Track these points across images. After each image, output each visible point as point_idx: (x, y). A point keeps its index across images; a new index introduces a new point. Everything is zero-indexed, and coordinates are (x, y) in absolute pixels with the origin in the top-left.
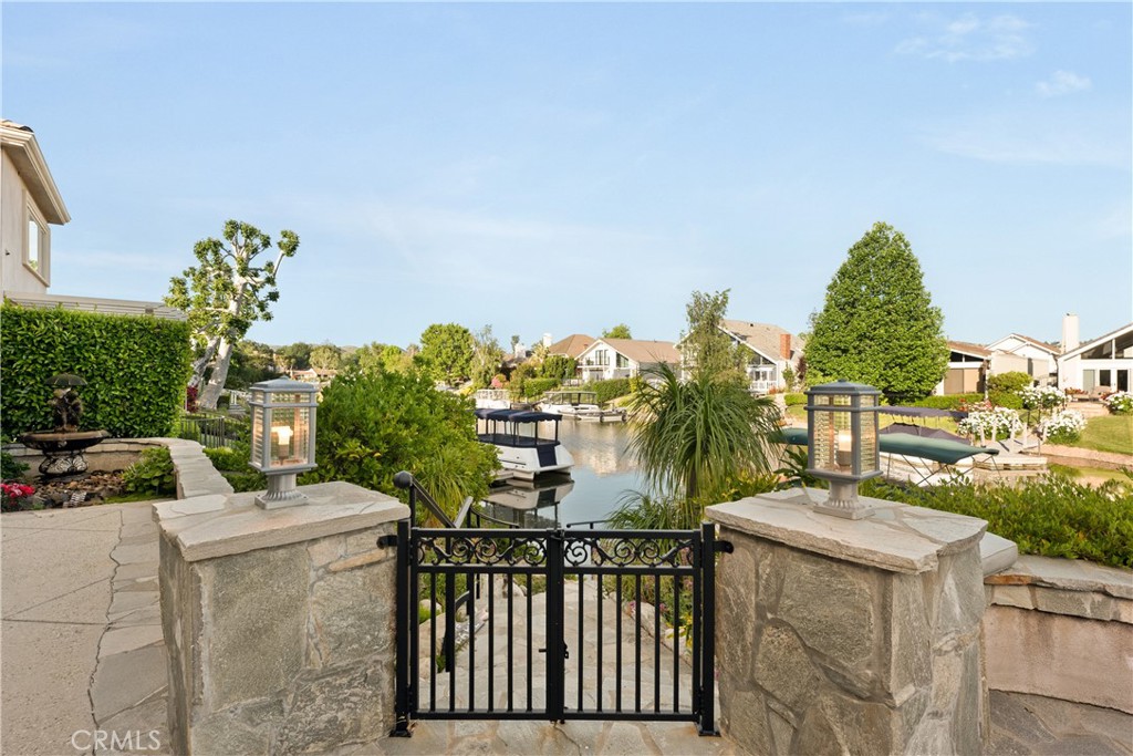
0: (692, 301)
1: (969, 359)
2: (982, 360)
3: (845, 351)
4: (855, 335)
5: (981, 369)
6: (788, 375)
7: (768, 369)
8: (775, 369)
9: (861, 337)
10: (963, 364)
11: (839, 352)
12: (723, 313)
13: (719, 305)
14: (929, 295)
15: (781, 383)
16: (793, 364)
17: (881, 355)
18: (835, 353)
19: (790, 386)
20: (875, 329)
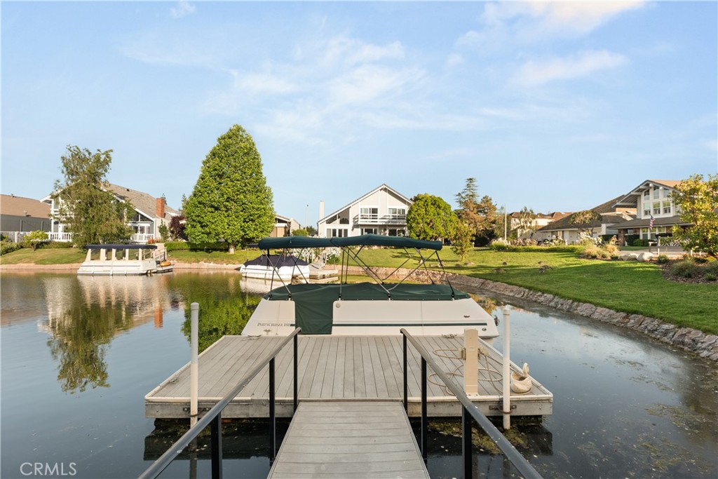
0: (68, 155)
1: (280, 221)
2: (286, 222)
3: (217, 209)
4: (225, 196)
5: (285, 227)
6: (163, 230)
7: (146, 225)
8: (152, 225)
9: (228, 200)
10: (278, 225)
11: (213, 210)
12: (106, 171)
13: (102, 163)
14: (265, 178)
15: (157, 235)
16: (167, 222)
17: (241, 213)
18: (210, 209)
19: (165, 238)
20: (237, 195)
